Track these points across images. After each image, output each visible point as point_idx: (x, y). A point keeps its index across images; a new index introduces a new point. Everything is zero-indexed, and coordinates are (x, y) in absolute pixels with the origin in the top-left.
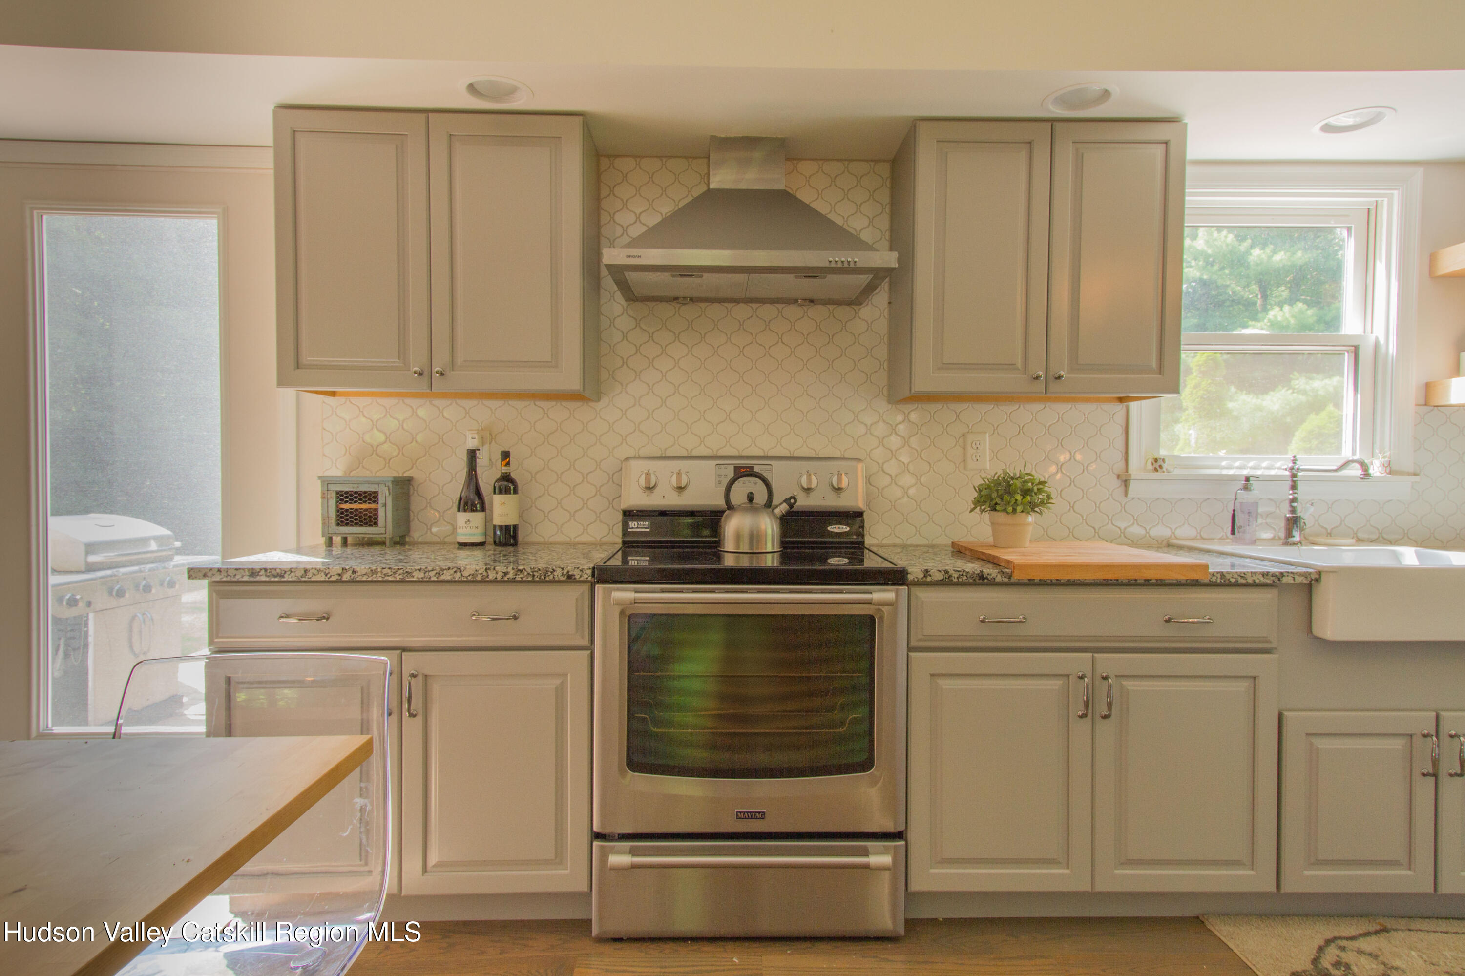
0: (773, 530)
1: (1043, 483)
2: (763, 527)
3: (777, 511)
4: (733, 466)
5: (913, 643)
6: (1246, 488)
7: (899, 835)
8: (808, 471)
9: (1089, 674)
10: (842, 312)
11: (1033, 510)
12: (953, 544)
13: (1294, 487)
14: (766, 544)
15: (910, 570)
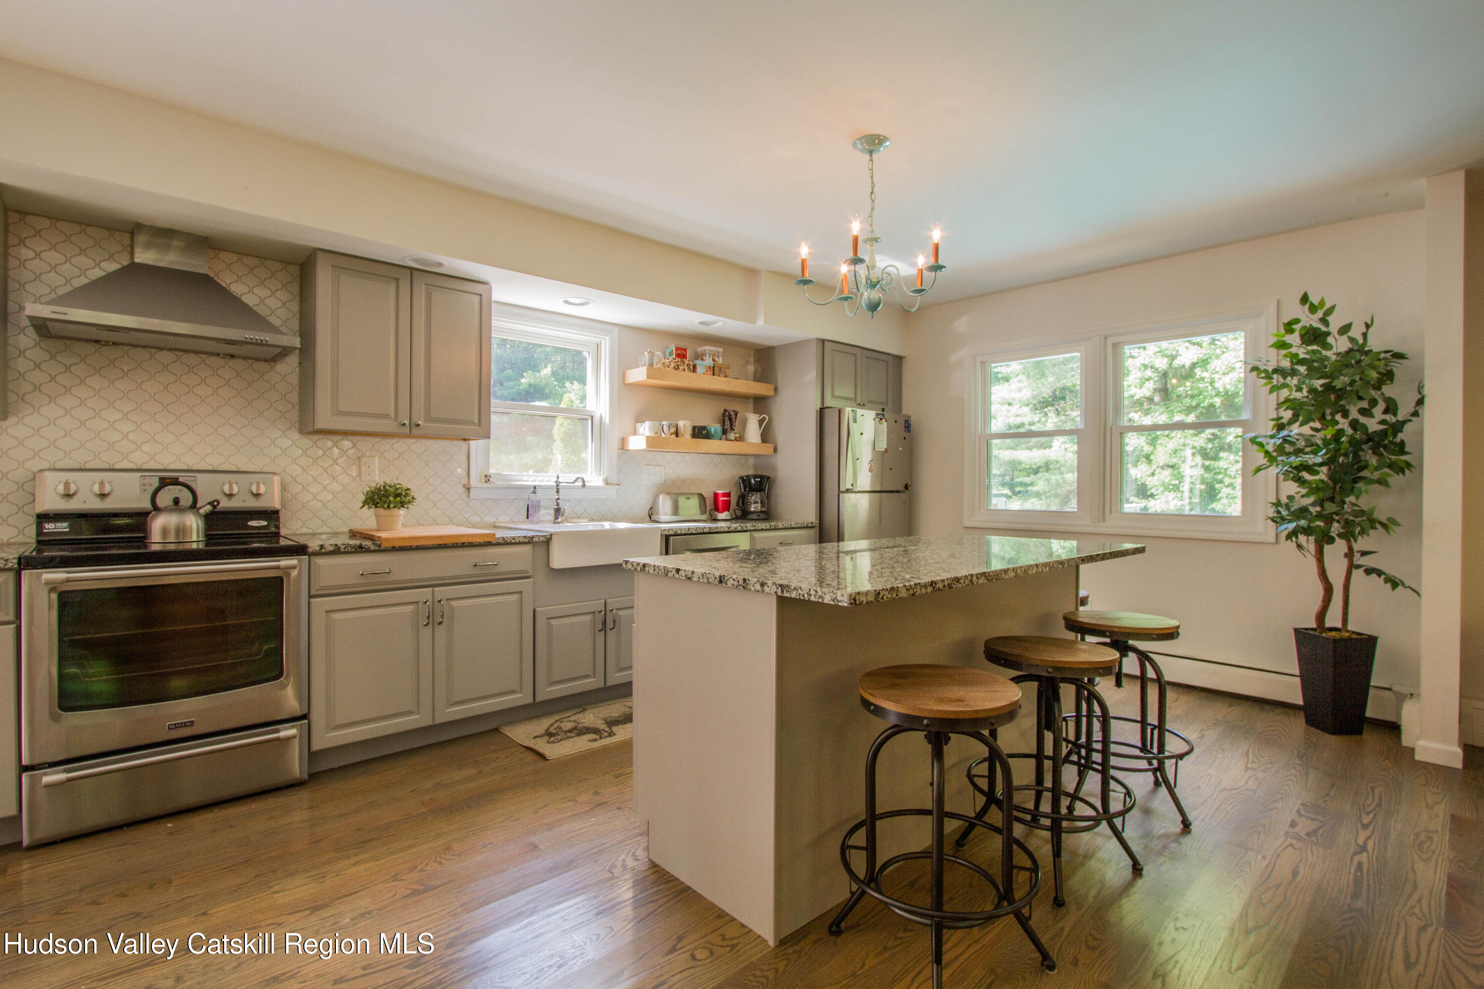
0: (198, 525)
1: (408, 489)
2: (188, 523)
3: (202, 511)
4: (157, 478)
5: (313, 592)
6: (534, 492)
7: (304, 717)
8: (230, 482)
9: (431, 600)
10: (261, 366)
11: (403, 506)
12: (351, 531)
13: (558, 492)
14: (191, 535)
15: (309, 545)
